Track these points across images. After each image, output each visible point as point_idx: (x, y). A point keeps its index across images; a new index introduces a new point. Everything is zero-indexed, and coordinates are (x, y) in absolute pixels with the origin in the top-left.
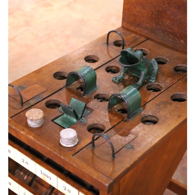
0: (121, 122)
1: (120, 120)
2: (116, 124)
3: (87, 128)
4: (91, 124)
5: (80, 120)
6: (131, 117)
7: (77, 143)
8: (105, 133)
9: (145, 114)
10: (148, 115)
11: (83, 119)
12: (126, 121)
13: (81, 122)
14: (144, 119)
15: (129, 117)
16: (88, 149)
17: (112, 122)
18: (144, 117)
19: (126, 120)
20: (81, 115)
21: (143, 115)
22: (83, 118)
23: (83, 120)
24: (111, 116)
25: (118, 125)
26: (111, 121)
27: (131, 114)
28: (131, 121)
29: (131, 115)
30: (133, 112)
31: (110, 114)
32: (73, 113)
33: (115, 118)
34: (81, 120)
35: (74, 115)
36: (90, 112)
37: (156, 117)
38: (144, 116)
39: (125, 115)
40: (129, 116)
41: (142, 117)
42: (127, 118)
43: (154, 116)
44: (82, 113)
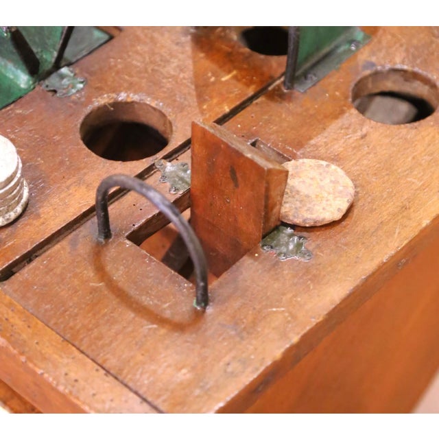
0: (251, 99)
1: (250, 92)
2: (227, 109)
3: (83, 124)
4: (105, 106)
5: (47, 82)
6: (305, 75)
7: (19, 209)
8: (168, 157)
9: (374, 59)
10: (388, 66)
11: (62, 77)
12: (277, 96)
13: (55, 91)
14: (370, 85)
15: (294, 77)
16: (74, 244)
17: (211, 97)
18: (370, 75)
19: (278, 89)
20: (55, 54)
21: (365, 68)
22: (64, 70)
23: (65, 81)
24: (206, 64)
25: (240, 117)
26: (202, 90)
27: (306, 59)
28: (306, 98)
29: (308, 65)
30: (318, 49)
31: (202, 55)
32: (10, 47)
33: (223, 79)
34: (53, 81)
35: (17, 57)
36: (106, 37)
37: (426, 81)
38: (368, 72)
39: (277, 64)
40: (294, 70)
41: (359, 78)
42: (284, 83)
43: (415, 76)
44: (58, 46)
